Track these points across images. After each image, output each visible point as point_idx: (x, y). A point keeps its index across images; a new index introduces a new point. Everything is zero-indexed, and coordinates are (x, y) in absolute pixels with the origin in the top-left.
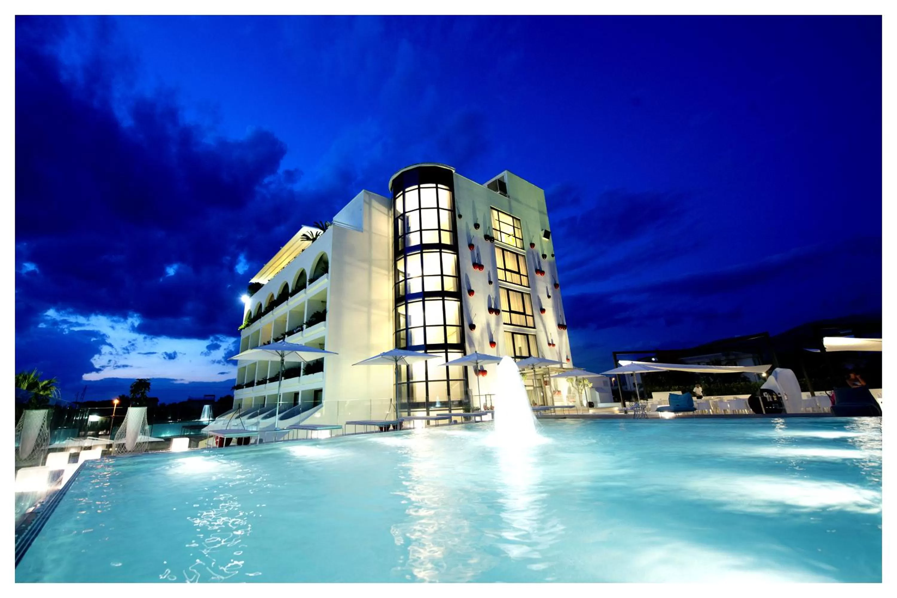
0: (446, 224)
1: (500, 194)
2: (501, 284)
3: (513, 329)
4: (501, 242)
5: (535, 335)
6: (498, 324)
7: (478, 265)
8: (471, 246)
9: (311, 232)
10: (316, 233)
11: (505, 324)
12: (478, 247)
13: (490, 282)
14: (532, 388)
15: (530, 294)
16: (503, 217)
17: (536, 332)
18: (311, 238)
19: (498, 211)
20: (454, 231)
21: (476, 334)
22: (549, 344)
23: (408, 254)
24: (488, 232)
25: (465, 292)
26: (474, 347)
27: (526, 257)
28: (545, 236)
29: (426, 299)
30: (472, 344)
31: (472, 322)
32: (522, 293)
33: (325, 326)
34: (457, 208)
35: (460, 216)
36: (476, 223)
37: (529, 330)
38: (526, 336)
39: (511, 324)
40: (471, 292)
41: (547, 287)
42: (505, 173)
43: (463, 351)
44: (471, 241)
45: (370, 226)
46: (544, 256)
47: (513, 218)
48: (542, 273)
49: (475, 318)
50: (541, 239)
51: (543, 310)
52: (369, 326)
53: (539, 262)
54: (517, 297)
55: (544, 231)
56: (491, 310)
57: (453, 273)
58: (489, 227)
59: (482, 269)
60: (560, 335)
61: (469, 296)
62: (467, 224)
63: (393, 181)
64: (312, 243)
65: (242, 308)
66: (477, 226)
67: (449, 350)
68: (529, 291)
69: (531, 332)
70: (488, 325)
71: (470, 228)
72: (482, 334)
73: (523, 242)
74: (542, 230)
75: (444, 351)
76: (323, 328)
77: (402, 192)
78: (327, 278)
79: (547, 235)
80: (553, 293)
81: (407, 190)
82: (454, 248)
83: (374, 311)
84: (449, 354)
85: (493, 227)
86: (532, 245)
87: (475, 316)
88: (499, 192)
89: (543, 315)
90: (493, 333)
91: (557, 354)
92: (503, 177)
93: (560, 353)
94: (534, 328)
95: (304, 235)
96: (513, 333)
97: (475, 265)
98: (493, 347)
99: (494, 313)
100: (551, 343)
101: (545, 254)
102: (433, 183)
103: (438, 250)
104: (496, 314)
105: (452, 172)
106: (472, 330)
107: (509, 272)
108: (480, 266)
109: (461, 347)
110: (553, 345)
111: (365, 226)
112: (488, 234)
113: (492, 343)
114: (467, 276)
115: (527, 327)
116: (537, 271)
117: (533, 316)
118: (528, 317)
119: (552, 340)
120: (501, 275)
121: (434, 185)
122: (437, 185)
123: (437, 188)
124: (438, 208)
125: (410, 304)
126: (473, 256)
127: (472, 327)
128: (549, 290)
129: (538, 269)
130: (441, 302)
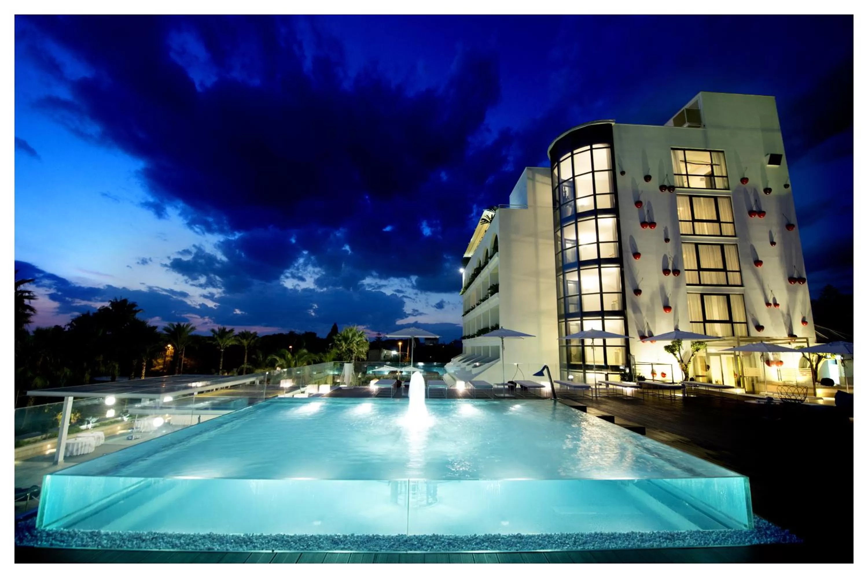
0: (604, 186)
1: (689, 126)
2: (685, 239)
3: (703, 290)
4: (689, 187)
5: (743, 294)
6: (677, 286)
7: (649, 224)
8: (638, 204)
9: (488, 215)
10: (492, 215)
11: (688, 285)
12: (649, 204)
13: (667, 240)
15: (736, 244)
16: (691, 156)
17: (744, 290)
18: (489, 221)
19: (684, 150)
20: (615, 192)
21: (644, 298)
22: (768, 304)
23: (564, 225)
24: (666, 181)
25: (628, 255)
26: (641, 312)
27: (731, 198)
28: (771, 163)
29: (581, 268)
30: (636, 309)
31: (638, 286)
32: (722, 246)
33: (498, 297)
34: (619, 164)
35: (622, 173)
36: (647, 174)
37: (732, 289)
38: (725, 297)
39: (700, 284)
40: (637, 255)
41: (770, 233)
42: (699, 97)
43: (623, 318)
44: (639, 197)
45: (535, 201)
46: (768, 190)
47: (710, 151)
48: (761, 213)
50: (763, 168)
51: (758, 263)
52: (538, 294)
53: (757, 200)
54: (713, 251)
55: (769, 156)
56: (666, 271)
57: (612, 239)
58: (667, 175)
59: (654, 227)
60: (792, 292)
61: (634, 259)
62: (633, 180)
64: (489, 225)
65: (461, 276)
66: (648, 178)
67: (605, 317)
68: (736, 240)
69: (734, 291)
70: (662, 289)
71: (638, 183)
72: (652, 300)
73: (728, 180)
75: (600, 318)
76: (497, 298)
77: (557, 163)
78: (498, 256)
79: (775, 159)
80: (783, 238)
81: (561, 160)
82: (614, 211)
83: (542, 280)
84: (605, 321)
85: (676, 172)
86: (744, 180)
87: (641, 281)
88: (686, 125)
89: (759, 268)
90: (668, 296)
91: (783, 315)
92: (697, 102)
93: (789, 315)
94: (742, 286)
95: (485, 219)
96: (702, 295)
97: (644, 224)
98: (668, 312)
99: (671, 274)
100: (771, 301)
101: (769, 187)
102: (587, 145)
103: (594, 217)
104: (674, 275)
105: (611, 124)
106: (637, 295)
107: (700, 223)
108: (652, 224)
109: (621, 313)
110: (776, 305)
111: (530, 202)
112: (666, 183)
113: (667, 308)
114: (632, 239)
115: (728, 285)
116: (752, 213)
117: (740, 271)
118: (731, 273)
119: (774, 299)
120: (685, 228)
121: (588, 147)
122: (591, 147)
123: (591, 149)
124: (593, 172)
125: (567, 274)
126: (641, 214)
127: (638, 292)
128: (773, 235)
129: (754, 209)
130: (597, 269)
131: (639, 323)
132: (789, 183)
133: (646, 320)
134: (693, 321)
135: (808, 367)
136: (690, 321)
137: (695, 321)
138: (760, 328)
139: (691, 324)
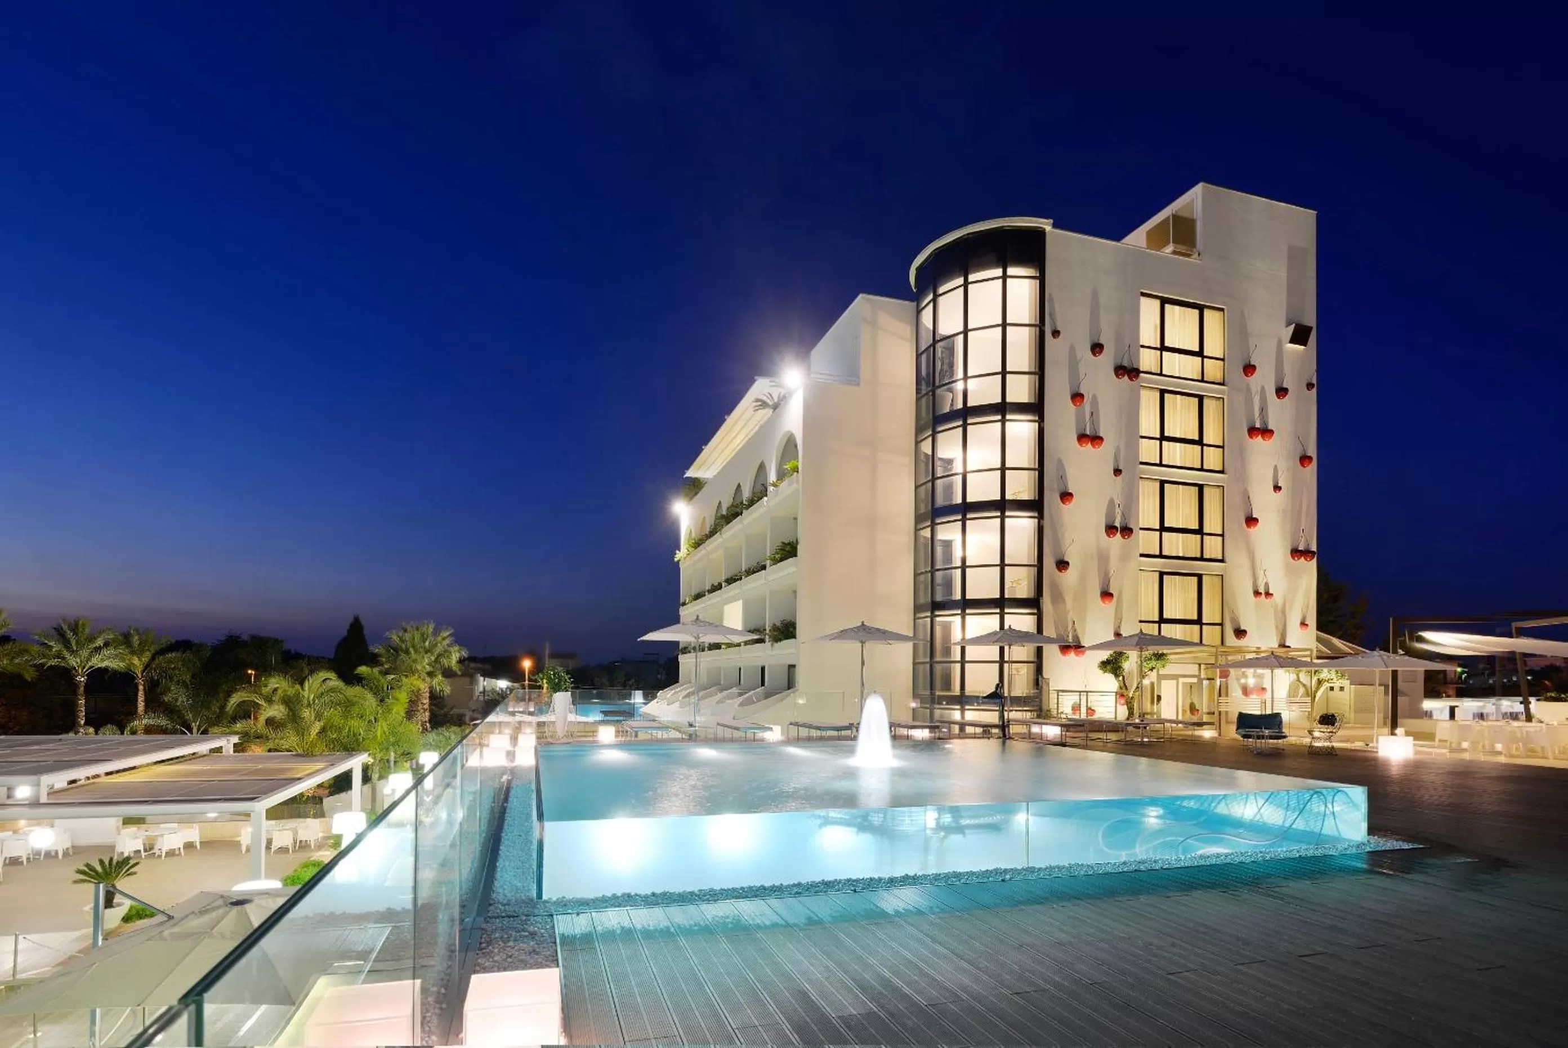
0: (1021, 357)
1: (1174, 252)
2: (1145, 472)
3: (1165, 565)
4: (1161, 374)
5: (1222, 575)
6: (1125, 558)
7: (1090, 438)
8: (1077, 397)
9: (769, 394)
10: (778, 394)
11: (1142, 555)
12: (1094, 397)
13: (1117, 472)
14: (1195, 680)
15: (1222, 488)
16: (1174, 313)
17: (1225, 568)
18: (771, 403)
19: (1163, 300)
20: (1039, 370)
21: (1071, 577)
22: (1257, 593)
23: (940, 429)
24: (1126, 357)
25: (1051, 498)
26: (1064, 602)
27: (1226, 400)
28: (1293, 340)
29: (969, 516)
30: (1058, 597)
31: (1063, 555)
32: (1201, 488)
33: (796, 565)
34: (1050, 315)
35: (1056, 333)
36: (1096, 341)
37: (1207, 566)
38: (1196, 579)
39: (1161, 556)
40: (1066, 496)
42: (1197, 194)
43: (1035, 611)
44: (1079, 385)
45: (875, 372)
46: (1282, 392)
47: (1200, 307)
48: (1266, 432)
49: (1071, 547)
50: (1281, 350)
51: (1251, 521)
53: (1263, 410)
54: (1186, 497)
55: (1292, 327)
56: (1111, 529)
57: (1029, 463)
58: (1129, 346)
59: (1099, 445)
60: (1293, 574)
61: (1061, 504)
62: (1072, 350)
63: (918, 269)
64: (773, 412)
66: (1097, 348)
67: (1006, 611)
68: (1223, 479)
69: (1210, 569)
70: (1102, 560)
71: (1078, 358)
72: (1083, 579)
73: (1225, 366)
74: (1288, 324)
75: (998, 611)
76: (795, 568)
77: (931, 297)
78: (797, 479)
79: (1300, 336)
80: (1294, 480)
81: (942, 290)
82: (1036, 408)
83: (880, 535)
84: (1007, 617)
85: (1141, 344)
86: (1249, 369)
87: (1069, 542)
88: (1169, 249)
89: (1253, 531)
90: (1111, 573)
91: (1276, 612)
92: (1192, 202)
93: (1284, 612)
94: (1222, 561)
95: (757, 400)
96: (1162, 574)
97: (1082, 438)
98: (1107, 602)
99: (1118, 534)
100: (1262, 590)
101: (1285, 386)
102: (997, 266)
103: (999, 417)
104: (1123, 536)
105: (1045, 229)
106: (1060, 570)
107: (1171, 443)
108: (1096, 439)
109: (1033, 603)
110: (1268, 594)
111: (865, 373)
112: (1125, 363)
113: (1106, 595)
114: (1060, 465)
115: (1202, 559)
116: (1253, 431)
117: (1222, 535)
118: (1209, 537)
119: (1267, 585)
120: (1148, 451)
121: (998, 272)
122: (1005, 272)
123: (1005, 277)
124: (1004, 325)
125: (939, 527)
126: (1080, 417)
127: (1062, 565)
128: (1280, 473)
129: (1258, 425)
130: (998, 520)
131: (1061, 622)
132: (1314, 381)
133: (1071, 616)
134: (1143, 619)
135: (1300, 694)
136: (1140, 619)
137: (1147, 619)
138: (1240, 633)
139: (1140, 624)
